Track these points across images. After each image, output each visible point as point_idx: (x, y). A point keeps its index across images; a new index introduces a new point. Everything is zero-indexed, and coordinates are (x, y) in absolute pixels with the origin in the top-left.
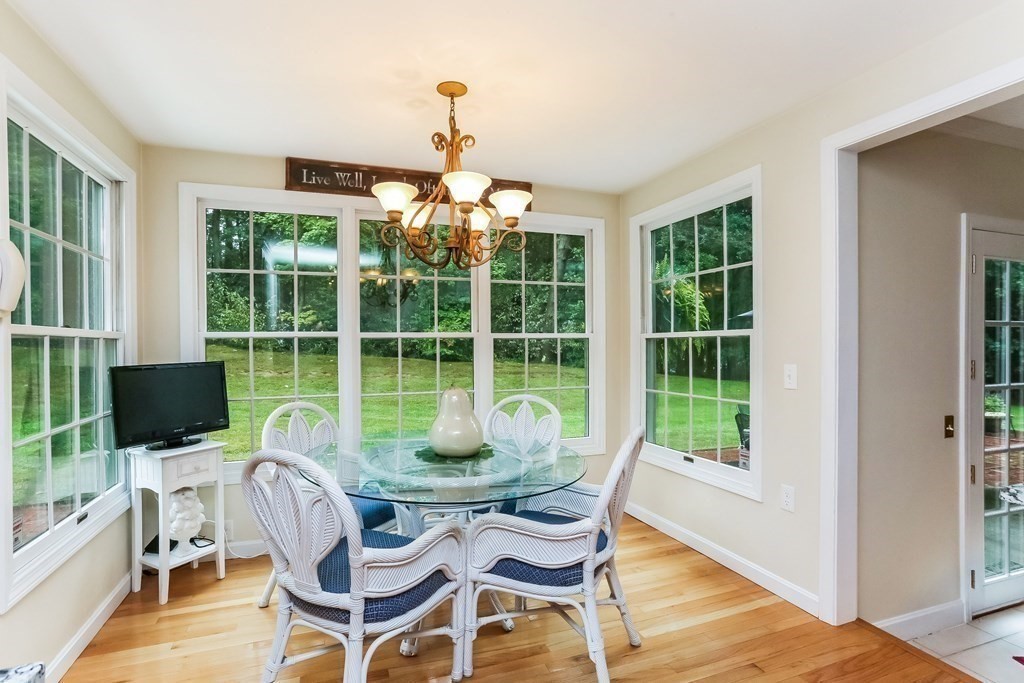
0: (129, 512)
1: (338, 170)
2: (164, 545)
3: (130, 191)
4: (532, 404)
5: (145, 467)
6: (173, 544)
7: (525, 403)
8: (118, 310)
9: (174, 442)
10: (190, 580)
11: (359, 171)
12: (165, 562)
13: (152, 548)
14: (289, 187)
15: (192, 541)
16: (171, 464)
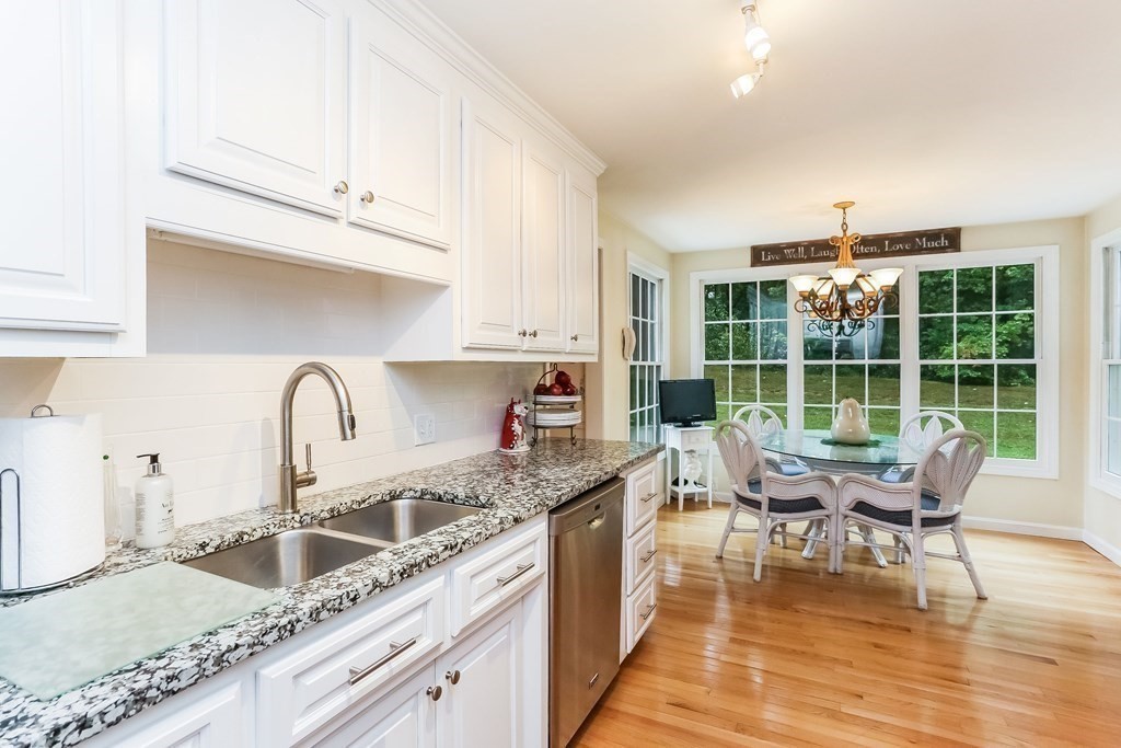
0: (665, 459)
1: (785, 248)
2: (681, 482)
3: (666, 284)
4: (940, 418)
5: (673, 436)
6: (686, 482)
7: (935, 419)
8: (661, 349)
9: (687, 424)
10: (692, 503)
11: (801, 246)
12: (682, 490)
13: (676, 483)
14: (753, 265)
15: (695, 483)
16: (686, 435)
